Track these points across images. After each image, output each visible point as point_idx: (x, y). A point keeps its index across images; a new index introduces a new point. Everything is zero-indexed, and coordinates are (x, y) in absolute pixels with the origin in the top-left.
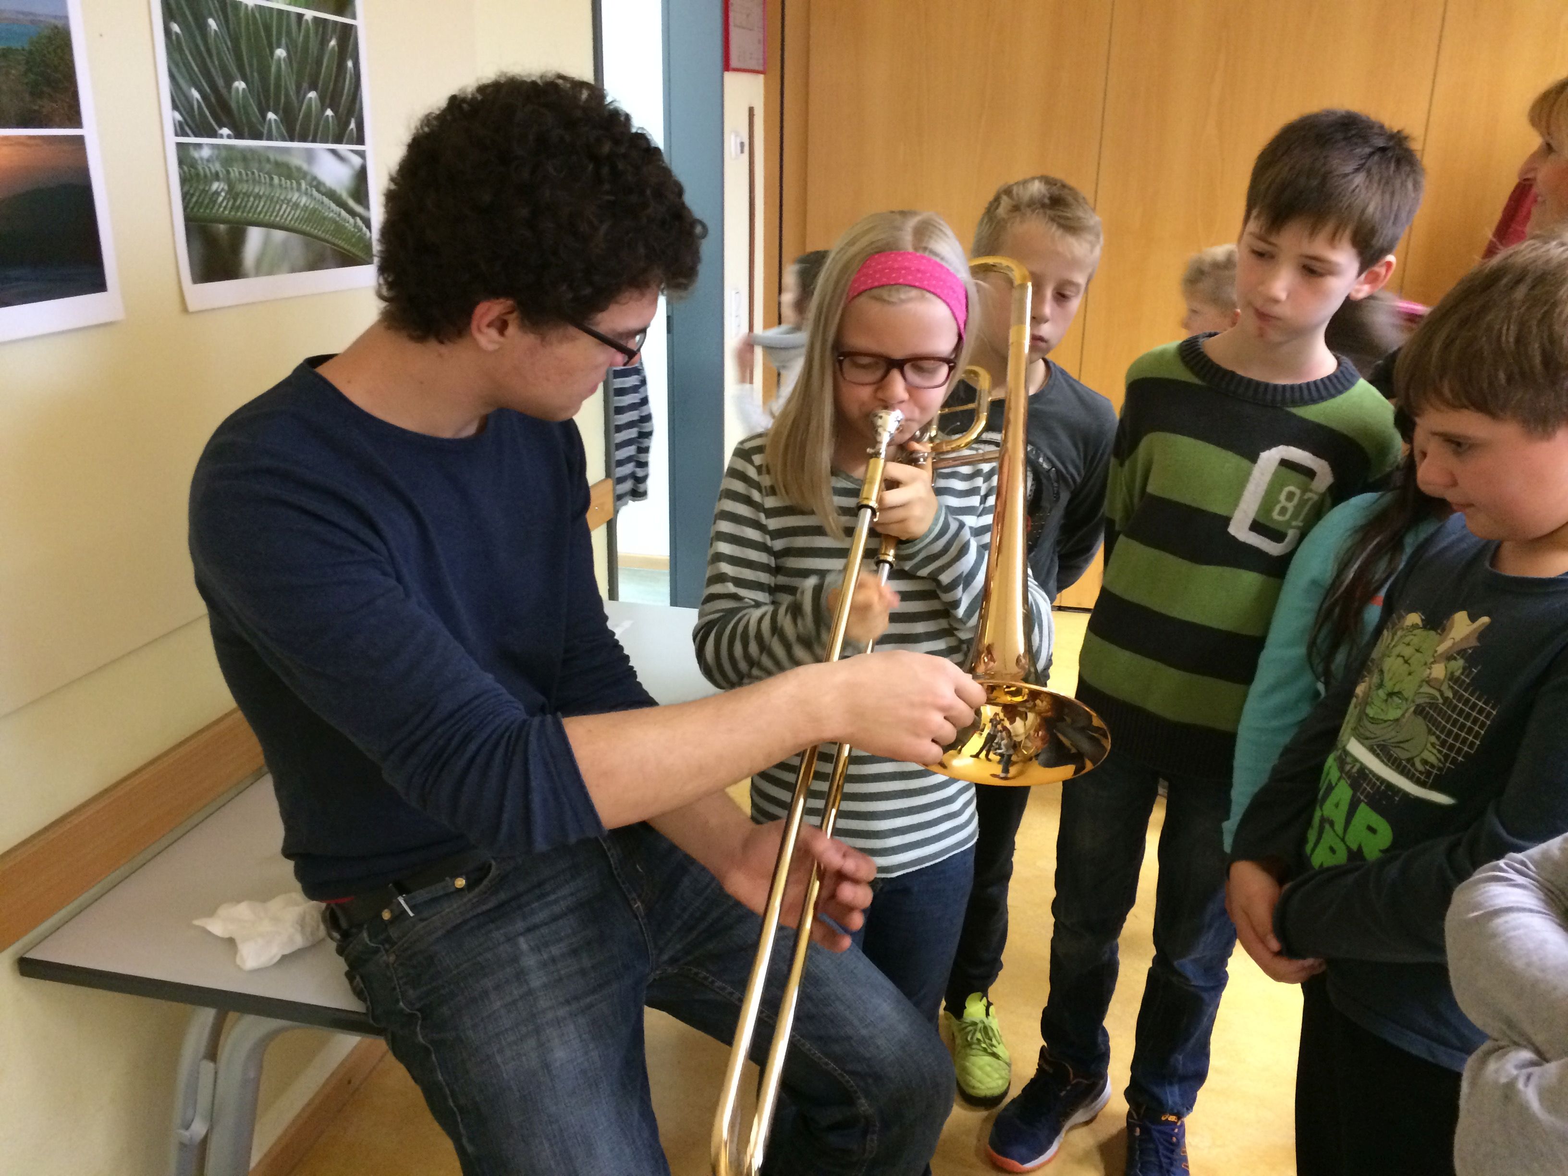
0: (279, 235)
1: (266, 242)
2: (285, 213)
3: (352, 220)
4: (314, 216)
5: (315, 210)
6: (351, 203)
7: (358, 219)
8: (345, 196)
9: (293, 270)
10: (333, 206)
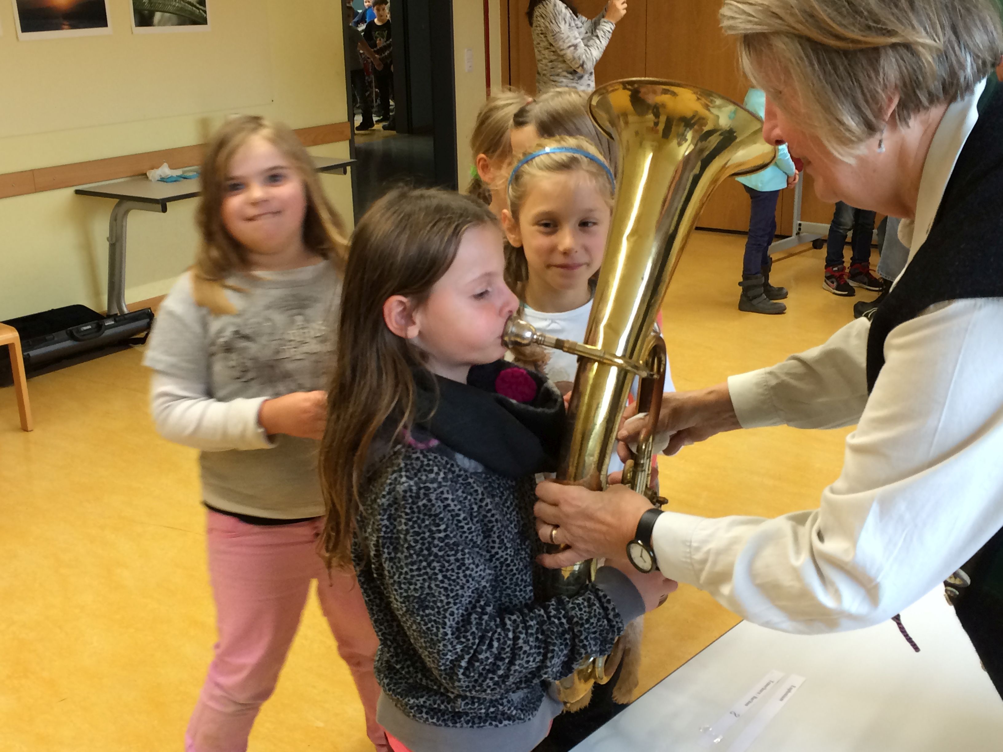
0: (167, 15)
1: (162, 16)
2: (170, 8)
3: (198, 11)
4: (182, 9)
5: (182, 8)
6: (198, 5)
7: (201, 11)
8: (195, 3)
9: (172, 25)
10: (190, 6)
